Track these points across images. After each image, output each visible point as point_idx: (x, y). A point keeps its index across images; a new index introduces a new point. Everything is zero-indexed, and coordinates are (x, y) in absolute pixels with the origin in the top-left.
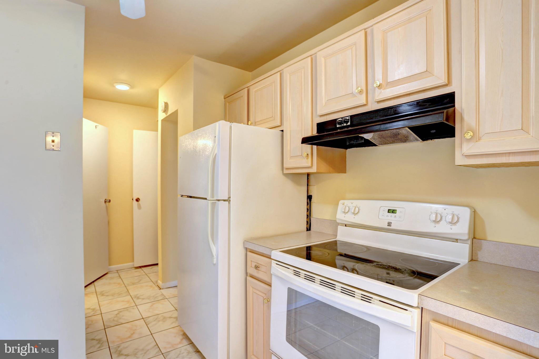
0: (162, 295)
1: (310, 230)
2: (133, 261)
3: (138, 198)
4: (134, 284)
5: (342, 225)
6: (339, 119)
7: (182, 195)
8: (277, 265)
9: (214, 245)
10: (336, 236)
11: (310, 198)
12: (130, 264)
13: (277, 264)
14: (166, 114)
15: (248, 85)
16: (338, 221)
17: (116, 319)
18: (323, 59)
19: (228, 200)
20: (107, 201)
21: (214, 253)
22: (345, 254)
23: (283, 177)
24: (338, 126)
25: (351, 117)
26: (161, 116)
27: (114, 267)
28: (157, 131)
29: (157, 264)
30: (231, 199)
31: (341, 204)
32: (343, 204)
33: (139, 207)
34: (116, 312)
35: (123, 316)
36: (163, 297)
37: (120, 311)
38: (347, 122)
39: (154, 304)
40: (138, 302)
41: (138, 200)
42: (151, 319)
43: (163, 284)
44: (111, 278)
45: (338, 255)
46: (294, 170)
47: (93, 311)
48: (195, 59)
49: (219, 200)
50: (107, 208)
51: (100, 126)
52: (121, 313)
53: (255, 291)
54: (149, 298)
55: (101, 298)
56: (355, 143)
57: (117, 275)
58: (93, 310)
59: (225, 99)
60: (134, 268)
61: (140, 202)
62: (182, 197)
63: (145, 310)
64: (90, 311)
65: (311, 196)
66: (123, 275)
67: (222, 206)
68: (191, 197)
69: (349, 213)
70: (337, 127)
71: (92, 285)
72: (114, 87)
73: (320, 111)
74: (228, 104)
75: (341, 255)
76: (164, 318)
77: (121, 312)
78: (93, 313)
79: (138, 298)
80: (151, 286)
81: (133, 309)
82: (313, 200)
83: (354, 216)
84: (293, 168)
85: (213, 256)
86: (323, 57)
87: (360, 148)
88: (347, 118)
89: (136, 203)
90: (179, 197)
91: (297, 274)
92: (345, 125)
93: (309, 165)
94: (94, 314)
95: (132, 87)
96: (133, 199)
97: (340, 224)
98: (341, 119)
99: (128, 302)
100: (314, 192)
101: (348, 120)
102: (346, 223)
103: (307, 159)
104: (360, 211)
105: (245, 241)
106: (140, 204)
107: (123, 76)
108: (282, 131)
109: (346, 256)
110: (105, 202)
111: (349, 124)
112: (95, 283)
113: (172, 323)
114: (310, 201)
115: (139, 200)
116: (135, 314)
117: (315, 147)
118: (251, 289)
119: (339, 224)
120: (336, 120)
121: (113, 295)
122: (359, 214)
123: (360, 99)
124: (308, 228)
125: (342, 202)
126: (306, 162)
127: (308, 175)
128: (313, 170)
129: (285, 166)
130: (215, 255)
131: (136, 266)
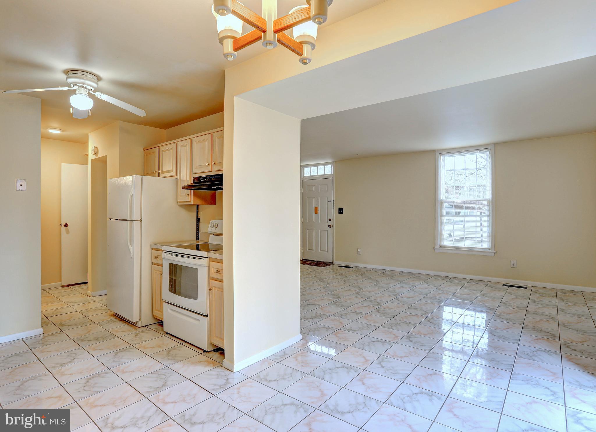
1: (199, 240)
2: (61, 281)
3: (67, 224)
4: (64, 296)
6: (202, 177)
7: (111, 219)
8: (165, 253)
9: (132, 247)
10: (208, 242)
11: (198, 220)
12: (58, 284)
14: (96, 156)
15: (159, 145)
16: (209, 232)
18: (195, 142)
19: (140, 220)
23: (178, 206)
25: (207, 176)
26: (91, 157)
28: (87, 164)
29: (87, 283)
30: (142, 220)
32: (212, 223)
33: (68, 232)
40: (71, 304)
41: (66, 225)
43: (93, 293)
46: (183, 203)
48: (120, 123)
49: (134, 220)
53: (156, 272)
59: (144, 150)
60: (62, 287)
61: (68, 227)
65: (199, 218)
67: (137, 224)
68: (117, 220)
69: (214, 227)
70: (201, 181)
72: (48, 131)
73: (195, 171)
74: (146, 155)
81: (68, 307)
83: (216, 229)
85: (131, 253)
89: (65, 228)
90: (108, 220)
91: (173, 255)
93: (189, 200)
96: (61, 225)
100: (201, 216)
102: (214, 233)
103: (188, 197)
104: (218, 226)
105: (151, 244)
106: (68, 229)
108: (177, 179)
111: (205, 180)
114: (199, 221)
115: (68, 225)
117: (192, 191)
118: (154, 271)
119: (210, 234)
120: (200, 177)
123: (209, 169)
124: (198, 239)
125: (211, 221)
126: (187, 199)
127: (198, 206)
128: (192, 203)
129: (178, 200)
130: (132, 252)
131: (64, 284)
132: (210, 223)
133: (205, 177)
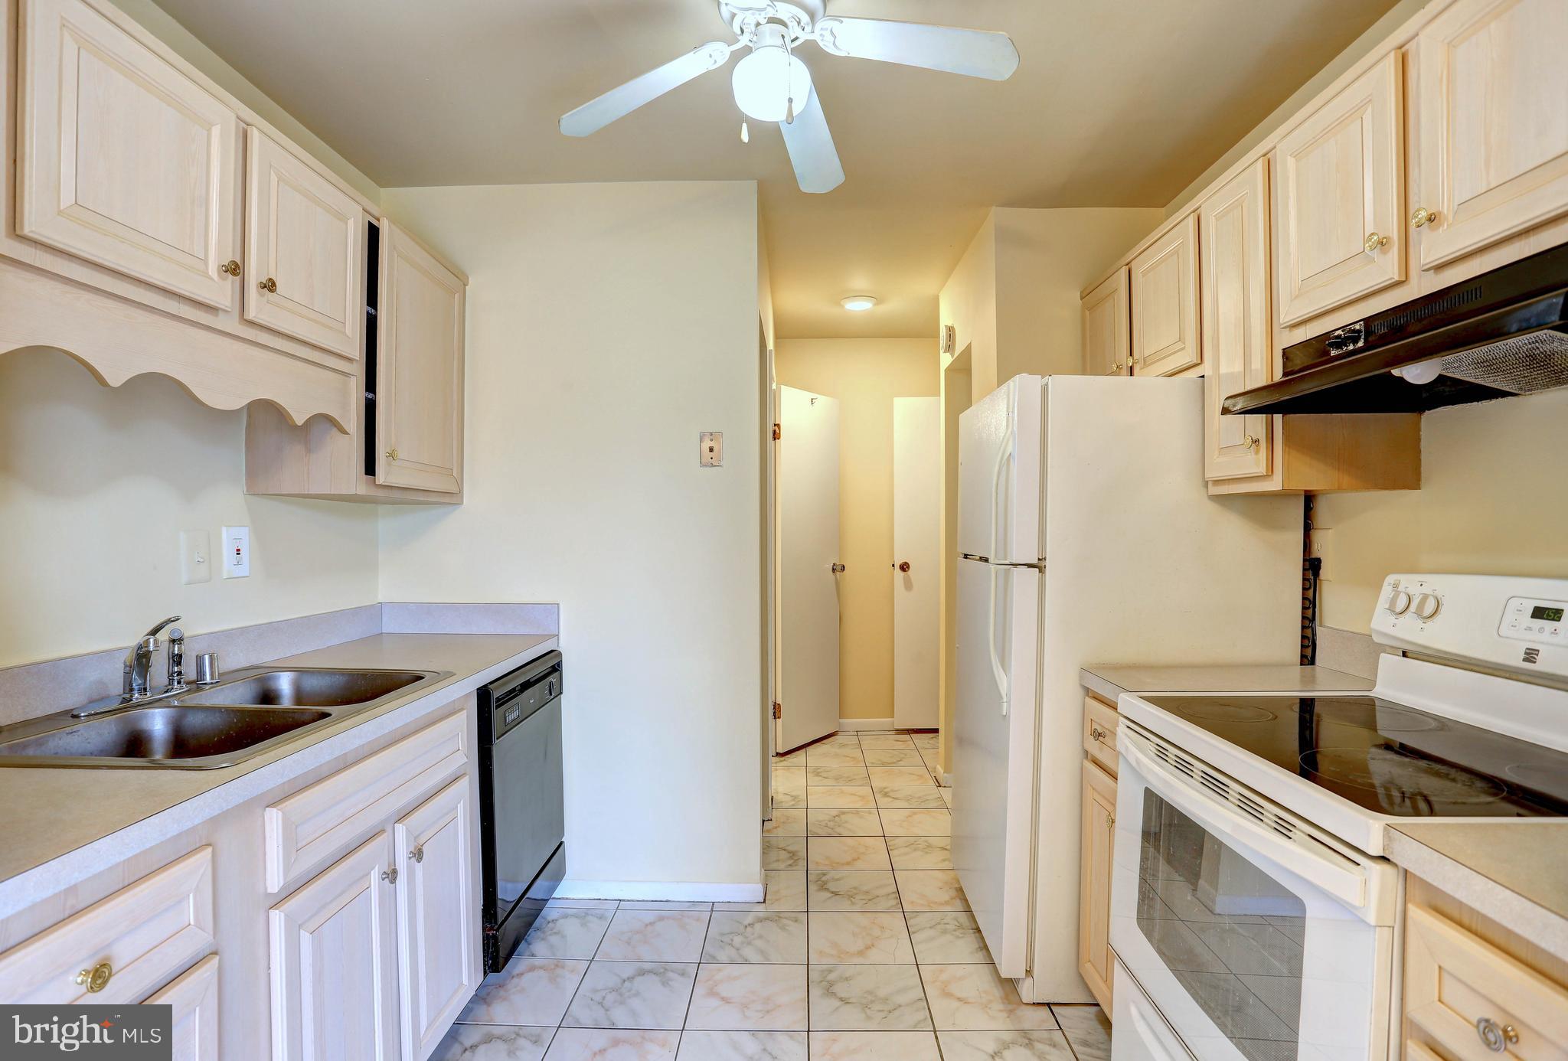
0: (941, 798)
1: (1312, 662)
2: (894, 716)
3: (908, 567)
4: (884, 764)
5: (1392, 650)
6: (1337, 333)
7: (964, 554)
8: (1128, 729)
9: (1004, 671)
10: (1374, 683)
11: (1312, 567)
12: (885, 721)
13: (1128, 727)
14: (954, 354)
15: (1129, 257)
16: (1376, 639)
17: (831, 824)
18: (1293, 160)
19: (1039, 566)
20: (838, 569)
21: (1003, 691)
22: (1401, 744)
23: (1212, 507)
24: (1333, 353)
25: (1368, 321)
27: (851, 722)
30: (1048, 563)
31: (1389, 584)
32: (1396, 586)
33: (908, 585)
34: (834, 812)
35: (846, 822)
36: (940, 803)
37: (842, 812)
38: (1355, 340)
39: (915, 813)
40: (883, 802)
41: (905, 567)
42: (898, 841)
43: (945, 774)
44: (843, 745)
45: (1378, 746)
46: (1234, 487)
47: (794, 800)
48: (996, 215)
49: (1017, 565)
50: (837, 583)
51: (822, 400)
52: (843, 816)
53: (1094, 795)
54: (908, 799)
55: (813, 780)
56: (1447, 389)
57: (855, 740)
58: (795, 798)
59: (1081, 299)
60: (893, 733)
61: (911, 572)
62: (966, 558)
63: (894, 820)
64: (788, 798)
65: (1319, 560)
66: (866, 742)
67: (1024, 584)
69: (1408, 615)
70: (1332, 355)
71: (802, 753)
72: (843, 306)
73: (1288, 313)
74: (1087, 313)
75: (1388, 746)
76: (929, 846)
77: (844, 813)
78: (793, 803)
79: (886, 795)
80: (921, 776)
81: (870, 813)
82: (1324, 573)
83: (1423, 625)
84: (1229, 480)
85: (1002, 698)
86: (1290, 155)
87: (1465, 405)
88: (1357, 327)
89: (902, 574)
90: (961, 559)
91: (1162, 755)
92: (1351, 347)
93: (1262, 469)
94: (793, 805)
95: (878, 300)
96: (893, 565)
97: (1388, 650)
98: (1340, 332)
99: (863, 797)
100: (1325, 545)
101: (1359, 331)
102: (1406, 647)
103: (1257, 452)
104: (1443, 610)
105: (1082, 670)
106: (909, 578)
107: (859, 281)
108: (1203, 377)
109: (1404, 750)
110: (834, 570)
111: (1361, 344)
112: (810, 749)
113: (944, 860)
114: (1316, 574)
116: (870, 824)
117: (1278, 418)
119: (1382, 648)
120: (1328, 335)
121: (837, 779)
122: (1438, 618)
123: (1388, 268)
124: (1308, 657)
125: (1391, 579)
126: (1253, 463)
127: (1309, 498)
128: (1275, 484)
129: (1208, 475)
130: (1004, 696)
131: (897, 727)
132: (1387, 591)
133: (1354, 331)
